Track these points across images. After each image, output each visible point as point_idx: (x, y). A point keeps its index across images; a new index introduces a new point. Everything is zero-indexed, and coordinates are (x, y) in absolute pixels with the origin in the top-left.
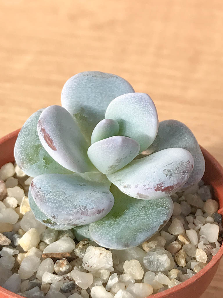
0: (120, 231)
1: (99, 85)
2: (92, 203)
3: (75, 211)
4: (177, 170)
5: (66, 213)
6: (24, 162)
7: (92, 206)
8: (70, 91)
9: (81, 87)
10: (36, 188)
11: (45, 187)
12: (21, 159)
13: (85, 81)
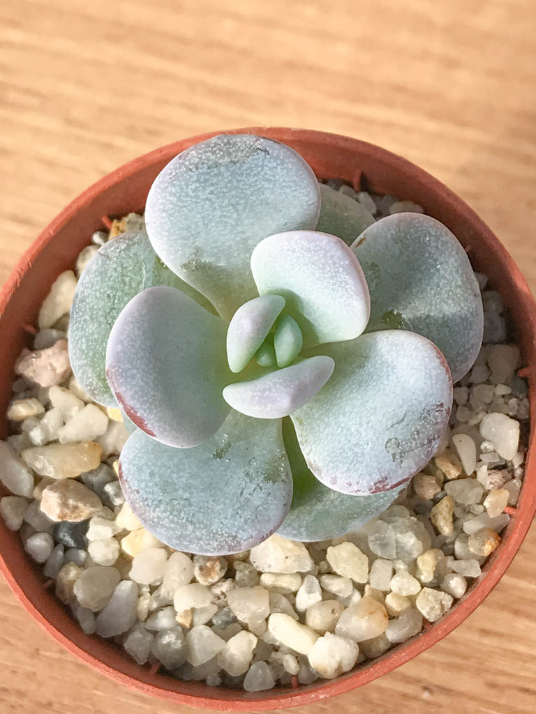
0: (312, 519)
1: (226, 187)
2: (246, 527)
3: (215, 545)
4: (414, 439)
5: (197, 548)
6: (96, 392)
7: (248, 532)
8: (163, 218)
9: (186, 204)
10: (129, 490)
11: (147, 489)
12: (87, 386)
13: (193, 187)
